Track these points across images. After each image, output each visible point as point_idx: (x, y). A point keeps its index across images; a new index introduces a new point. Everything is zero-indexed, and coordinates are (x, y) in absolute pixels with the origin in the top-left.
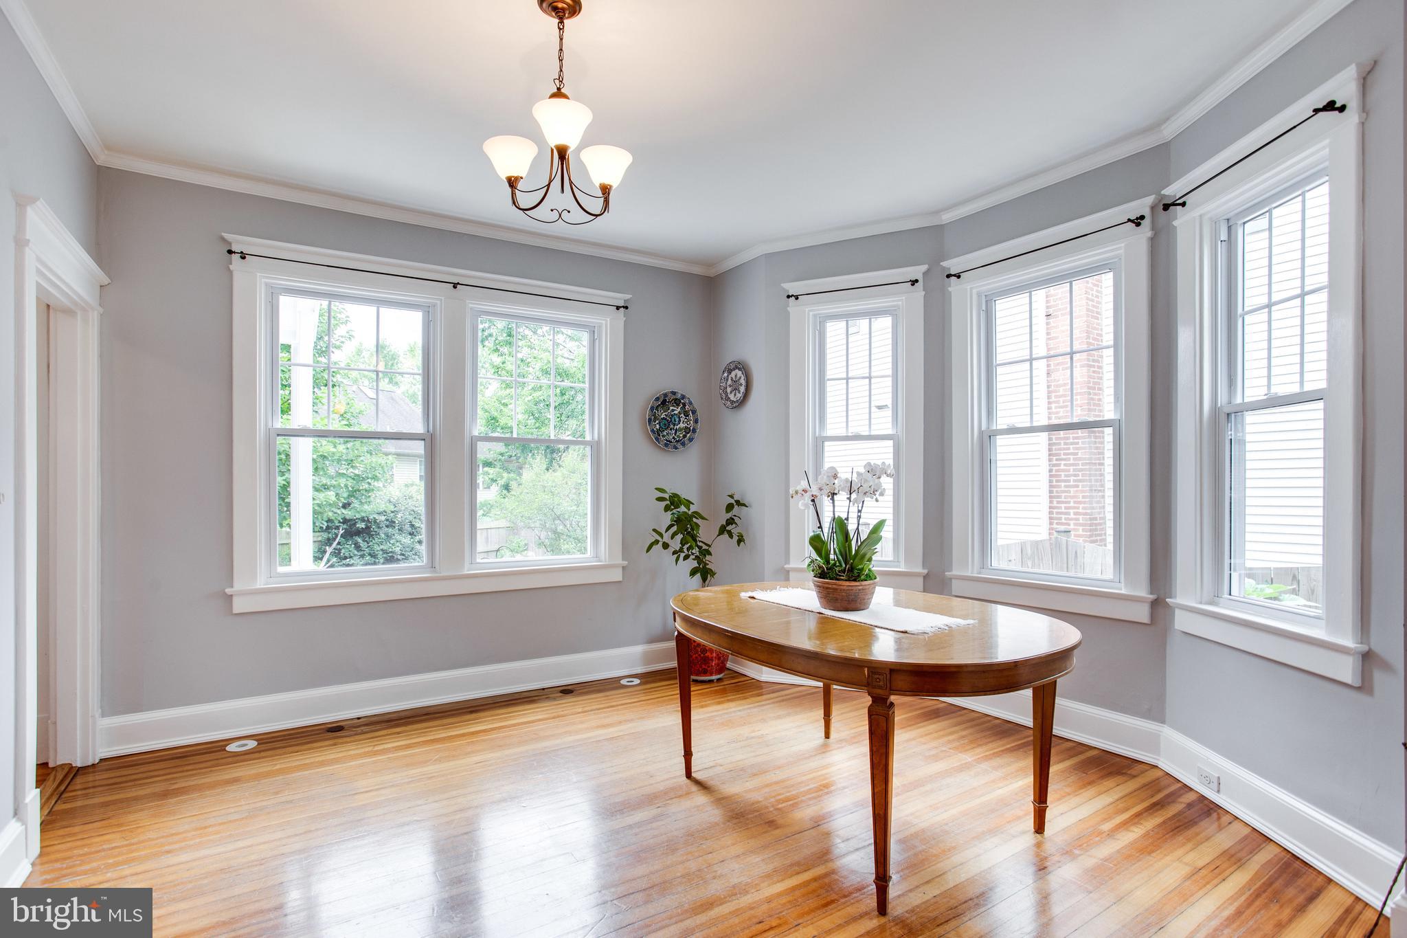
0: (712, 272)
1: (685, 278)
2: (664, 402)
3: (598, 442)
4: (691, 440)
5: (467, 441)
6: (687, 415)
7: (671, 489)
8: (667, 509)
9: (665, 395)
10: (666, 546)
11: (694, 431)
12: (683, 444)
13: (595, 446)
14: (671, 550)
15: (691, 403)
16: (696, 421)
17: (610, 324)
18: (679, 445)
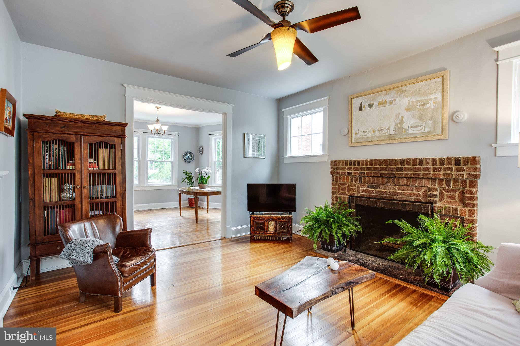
0: (197, 127)
1: (192, 128)
2: (187, 154)
3: (173, 161)
4: (192, 161)
5: (146, 161)
6: (192, 156)
7: (186, 171)
8: (186, 174)
9: (187, 152)
10: (186, 182)
11: (193, 159)
12: (191, 162)
13: (172, 162)
14: (187, 182)
15: (193, 153)
16: (194, 157)
17: (176, 138)
18: (190, 162)
